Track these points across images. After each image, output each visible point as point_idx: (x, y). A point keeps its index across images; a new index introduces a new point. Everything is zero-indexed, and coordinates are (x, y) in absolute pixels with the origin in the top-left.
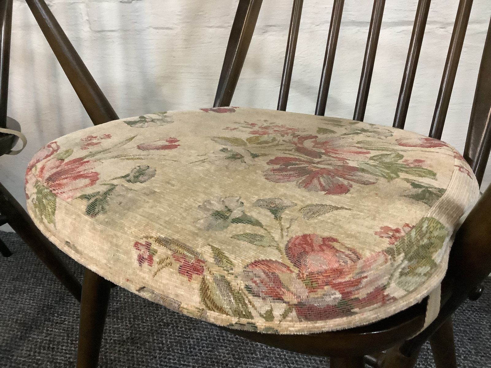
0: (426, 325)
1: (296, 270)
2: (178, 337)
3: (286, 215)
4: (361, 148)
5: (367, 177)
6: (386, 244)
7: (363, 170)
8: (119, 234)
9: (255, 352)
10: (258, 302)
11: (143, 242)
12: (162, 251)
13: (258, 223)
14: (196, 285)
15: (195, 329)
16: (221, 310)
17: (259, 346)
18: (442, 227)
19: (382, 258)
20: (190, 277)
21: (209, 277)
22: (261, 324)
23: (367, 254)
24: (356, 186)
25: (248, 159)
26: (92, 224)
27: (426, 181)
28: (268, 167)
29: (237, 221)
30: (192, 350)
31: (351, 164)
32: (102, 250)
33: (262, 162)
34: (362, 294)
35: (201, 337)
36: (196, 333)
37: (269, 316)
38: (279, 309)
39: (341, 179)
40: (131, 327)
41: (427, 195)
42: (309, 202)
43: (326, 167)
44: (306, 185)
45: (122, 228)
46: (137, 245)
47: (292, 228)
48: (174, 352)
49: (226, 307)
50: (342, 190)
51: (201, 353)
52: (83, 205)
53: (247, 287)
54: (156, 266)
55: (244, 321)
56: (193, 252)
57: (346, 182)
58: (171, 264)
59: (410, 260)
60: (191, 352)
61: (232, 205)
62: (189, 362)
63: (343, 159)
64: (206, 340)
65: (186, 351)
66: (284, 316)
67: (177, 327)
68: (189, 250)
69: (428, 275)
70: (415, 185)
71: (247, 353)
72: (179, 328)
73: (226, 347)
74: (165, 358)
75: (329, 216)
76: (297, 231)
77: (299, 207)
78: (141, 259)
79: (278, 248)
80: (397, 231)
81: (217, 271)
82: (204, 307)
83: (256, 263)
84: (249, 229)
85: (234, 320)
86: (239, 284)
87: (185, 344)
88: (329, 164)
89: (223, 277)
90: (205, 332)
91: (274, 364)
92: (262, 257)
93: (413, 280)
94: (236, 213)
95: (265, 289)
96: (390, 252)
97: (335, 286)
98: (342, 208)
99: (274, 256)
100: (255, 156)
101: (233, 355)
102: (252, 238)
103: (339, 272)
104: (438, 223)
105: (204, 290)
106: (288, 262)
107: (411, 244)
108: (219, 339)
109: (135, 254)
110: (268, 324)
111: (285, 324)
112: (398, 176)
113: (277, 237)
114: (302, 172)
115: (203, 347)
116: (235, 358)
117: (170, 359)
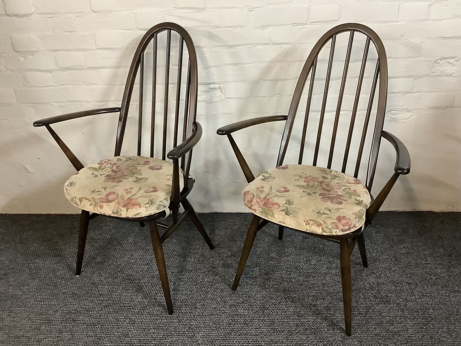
0: (362, 231)
1: (340, 223)
3: (332, 211)
4: (339, 186)
5: (345, 198)
6: (354, 216)
7: (343, 196)
8: (299, 219)
9: (286, 253)
10: (334, 230)
11: (306, 220)
12: (311, 222)
13: (327, 214)
14: (321, 228)
16: (326, 232)
17: (287, 251)
18: (364, 211)
19: (354, 219)
20: (319, 227)
21: (323, 226)
22: (334, 234)
23: (352, 219)
24: (344, 202)
25: (313, 194)
26: (289, 217)
27: (358, 198)
28: (320, 197)
29: (323, 214)
31: (340, 194)
32: (294, 223)
33: (317, 195)
34: (352, 226)
35: (261, 251)
37: (336, 232)
39: (339, 200)
41: (360, 203)
42: (335, 208)
43: (334, 195)
44: (332, 202)
45: (299, 218)
46: (304, 221)
47: (336, 214)
49: (327, 231)
50: (340, 203)
51: (264, 257)
52: (284, 213)
53: (332, 227)
54: (310, 226)
55: (331, 234)
56: (319, 222)
57: (341, 200)
58: (314, 225)
59: (359, 219)
60: (260, 257)
61: (320, 210)
62: (262, 260)
63: (336, 192)
64: (264, 251)
65: (258, 256)
66: (339, 232)
68: (317, 221)
69: (362, 221)
70: (357, 200)
71: (282, 254)
73: (273, 253)
74: (251, 260)
75: (341, 211)
77: (334, 209)
78: (306, 224)
79: (335, 219)
80: (356, 213)
81: (325, 225)
82: (322, 232)
83: (332, 223)
84: (327, 216)
85: (329, 234)
86: (330, 227)
87: (256, 254)
88: (334, 194)
89: (326, 226)
90: (262, 248)
91: (295, 257)
93: (360, 223)
94: (322, 212)
95: (335, 227)
96: (355, 218)
97: (347, 225)
98: (343, 208)
99: (335, 221)
100: (314, 193)
101: (278, 255)
102: (329, 218)
103: (348, 223)
104: (363, 210)
105: (323, 229)
106: (338, 222)
107: (359, 216)
109: (304, 223)
110: (336, 234)
111: (339, 233)
112: (352, 197)
113: (333, 217)
114: (329, 198)
115: (264, 254)
116: (279, 257)
117: (253, 260)
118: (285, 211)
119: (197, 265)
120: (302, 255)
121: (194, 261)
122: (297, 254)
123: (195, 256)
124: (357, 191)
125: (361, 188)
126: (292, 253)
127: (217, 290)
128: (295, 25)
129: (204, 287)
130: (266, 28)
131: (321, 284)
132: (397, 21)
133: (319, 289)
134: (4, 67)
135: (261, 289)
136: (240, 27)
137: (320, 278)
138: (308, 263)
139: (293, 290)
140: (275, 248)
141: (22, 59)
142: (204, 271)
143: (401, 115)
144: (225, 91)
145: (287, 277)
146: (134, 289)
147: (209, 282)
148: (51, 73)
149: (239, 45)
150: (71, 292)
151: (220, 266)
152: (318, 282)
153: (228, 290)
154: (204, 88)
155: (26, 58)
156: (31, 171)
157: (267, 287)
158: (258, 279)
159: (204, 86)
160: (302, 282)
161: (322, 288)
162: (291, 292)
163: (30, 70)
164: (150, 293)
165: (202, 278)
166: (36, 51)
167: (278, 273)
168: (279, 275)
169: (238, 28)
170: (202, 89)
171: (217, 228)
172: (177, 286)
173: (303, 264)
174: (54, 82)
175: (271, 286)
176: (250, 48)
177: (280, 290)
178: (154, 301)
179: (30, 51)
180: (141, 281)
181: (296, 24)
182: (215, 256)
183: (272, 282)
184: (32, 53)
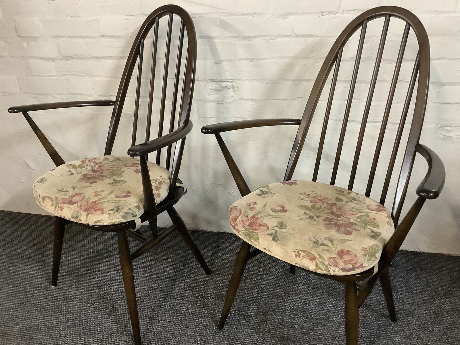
0: (374, 274)
1: (341, 260)
2: (254, 283)
3: (334, 242)
4: (354, 211)
5: (357, 227)
6: (363, 252)
7: (355, 224)
8: (288, 248)
9: (295, 291)
10: (331, 268)
11: (296, 251)
12: (303, 254)
13: (327, 246)
14: (314, 263)
15: (262, 280)
16: (321, 269)
17: (297, 288)
18: (379, 247)
19: (362, 256)
20: (312, 261)
21: (318, 261)
22: (332, 273)
23: (359, 255)
24: (354, 231)
25: (315, 218)
26: (276, 244)
27: (375, 230)
28: (324, 223)
29: (321, 245)
30: (263, 290)
31: (352, 221)
32: (281, 252)
33: (321, 220)
34: (357, 266)
35: (266, 284)
36: (263, 282)
37: (334, 271)
38: (337, 269)
39: (349, 228)
40: (228, 279)
41: (376, 235)
42: (340, 238)
43: (343, 222)
44: (338, 231)
45: (288, 246)
46: (294, 251)
47: (338, 247)
48: (254, 291)
49: (323, 269)
50: (349, 233)
51: (268, 292)
52: (270, 238)
53: (329, 264)
54: (301, 258)
55: (327, 272)
56: (312, 254)
57: (351, 230)
58: (306, 257)
59: (370, 257)
60: (263, 291)
61: (318, 239)
62: (263, 296)
63: (348, 218)
64: (269, 285)
65: (260, 291)
66: (338, 271)
67: (252, 279)
68: (311, 254)
69: (375, 260)
70: (372, 232)
71: (291, 291)
72: (253, 279)
73: (280, 289)
74: (251, 294)
75: (347, 243)
76: (339, 248)
77: (338, 240)
78: (296, 256)
79: (335, 254)
80: (366, 248)
81: (320, 260)
82: (316, 269)
83: (330, 258)
84: (325, 247)
85: (325, 272)
86: (326, 263)
87: (258, 287)
88: (344, 221)
89: (322, 261)
90: (267, 281)
91: (306, 297)
92: (332, 256)
93: (370, 262)
94: (320, 242)
95: (333, 264)
96: (365, 255)
97: (351, 264)
98: (351, 240)
99: (335, 256)
100: (318, 217)
101: (285, 292)
102: (327, 250)
103: (352, 260)
104: (378, 245)
105: (317, 264)
106: (339, 258)
107: (370, 252)
108: (275, 285)
109: (294, 254)
110: (334, 273)
111: (338, 273)
112: (367, 227)
113: (334, 250)
114: (336, 225)
115: (268, 288)
116: (286, 294)
117: (253, 294)
118: (273, 236)
119: (186, 291)
120: (315, 296)
121: (184, 287)
122: (309, 294)
123: (187, 281)
124: (377, 220)
125: (383, 216)
126: (303, 291)
127: (201, 325)
128: (323, 13)
129: (186, 320)
130: (288, 16)
131: (331, 336)
132: (454, 12)
133: (326, 342)
134: (7, 53)
135: (253, 332)
136: (258, 15)
137: (331, 329)
138: (319, 307)
139: (293, 339)
140: (283, 283)
141: (25, 45)
142: (191, 300)
143: (456, 132)
144: (238, 91)
145: (289, 322)
146: (107, 310)
147: (193, 314)
148: (53, 62)
149: (255, 37)
150: (40, 305)
151: (212, 296)
152: (327, 333)
153: (213, 328)
154: (215, 87)
155: (29, 44)
156: (33, 168)
157: (262, 330)
158: (252, 319)
159: (215, 84)
160: (307, 330)
161: (331, 342)
162: (289, 341)
163: (32, 57)
164: (122, 317)
165: (186, 308)
166: (39, 37)
167: (279, 314)
168: (280, 317)
169: (256, 16)
170: (212, 87)
171: (221, 251)
172: (155, 314)
173: (314, 308)
174: (56, 71)
175: (266, 330)
176: (268, 40)
177: (277, 337)
178: (124, 328)
179: (32, 37)
180: (117, 302)
181: (325, 13)
182: (210, 284)
183: (269, 325)
184: (35, 39)
